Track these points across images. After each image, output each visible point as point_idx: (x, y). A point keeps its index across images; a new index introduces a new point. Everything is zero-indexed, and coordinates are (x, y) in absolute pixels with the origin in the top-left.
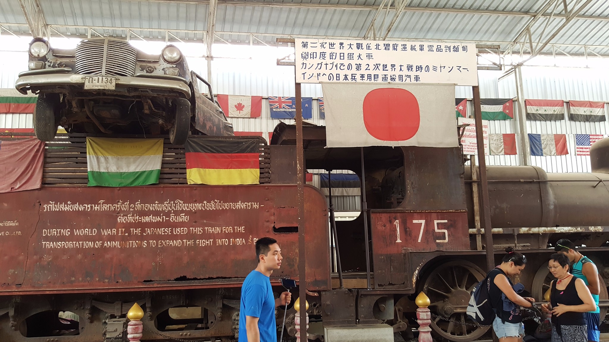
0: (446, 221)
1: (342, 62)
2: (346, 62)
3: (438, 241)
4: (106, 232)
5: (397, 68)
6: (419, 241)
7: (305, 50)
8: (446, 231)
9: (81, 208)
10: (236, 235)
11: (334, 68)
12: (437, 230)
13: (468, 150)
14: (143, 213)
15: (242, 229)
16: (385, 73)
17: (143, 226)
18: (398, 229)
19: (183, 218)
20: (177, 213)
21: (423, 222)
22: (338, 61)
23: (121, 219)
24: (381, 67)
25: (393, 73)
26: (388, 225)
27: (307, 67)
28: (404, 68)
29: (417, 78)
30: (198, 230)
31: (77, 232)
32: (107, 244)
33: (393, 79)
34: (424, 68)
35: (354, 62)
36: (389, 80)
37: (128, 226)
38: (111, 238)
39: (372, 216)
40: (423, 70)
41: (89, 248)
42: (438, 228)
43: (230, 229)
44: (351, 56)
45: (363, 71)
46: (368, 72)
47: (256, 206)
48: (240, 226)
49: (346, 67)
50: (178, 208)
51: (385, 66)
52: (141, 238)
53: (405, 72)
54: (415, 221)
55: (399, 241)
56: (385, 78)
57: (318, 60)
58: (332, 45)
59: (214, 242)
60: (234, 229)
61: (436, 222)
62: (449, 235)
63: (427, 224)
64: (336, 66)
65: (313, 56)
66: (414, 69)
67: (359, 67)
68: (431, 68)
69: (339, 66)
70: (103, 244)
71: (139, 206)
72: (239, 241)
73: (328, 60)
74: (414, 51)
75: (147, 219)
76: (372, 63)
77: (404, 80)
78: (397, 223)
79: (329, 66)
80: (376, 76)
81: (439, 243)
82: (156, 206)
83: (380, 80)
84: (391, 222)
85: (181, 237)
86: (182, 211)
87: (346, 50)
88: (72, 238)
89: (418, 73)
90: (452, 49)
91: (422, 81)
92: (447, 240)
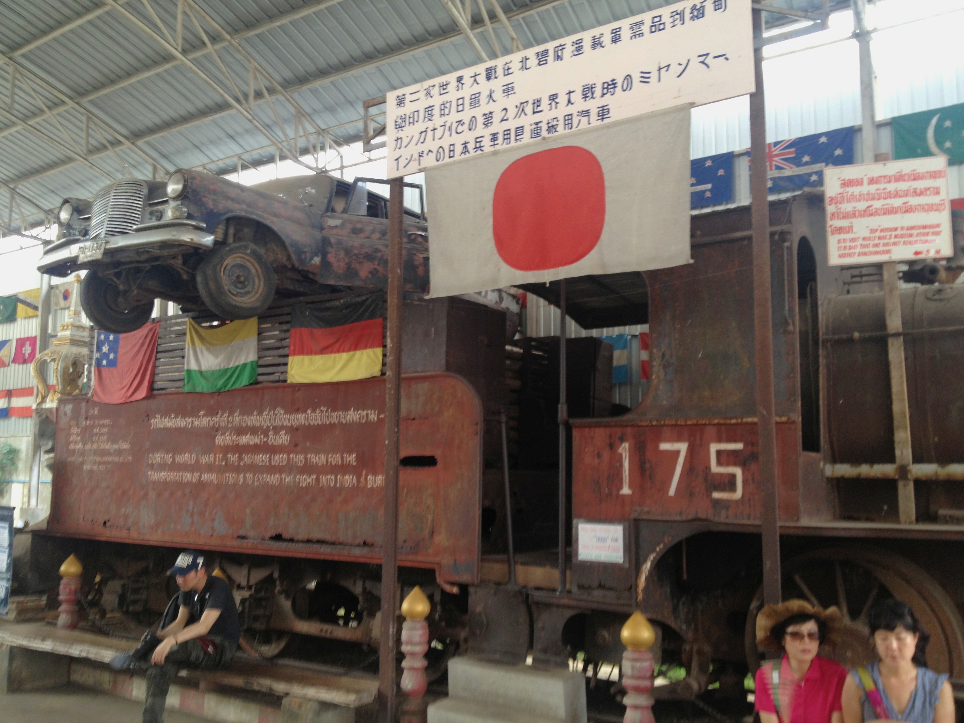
0: (739, 446)
1: (459, 116)
2: (466, 116)
3: (716, 495)
4: (205, 460)
5: (562, 99)
6: (672, 492)
7: (401, 111)
8: (738, 472)
9: (183, 424)
10: (344, 469)
11: (447, 133)
12: (715, 468)
13: (866, 250)
14: (240, 431)
15: (352, 458)
16: (537, 118)
17: (240, 450)
18: (626, 464)
19: (283, 439)
20: (277, 430)
21: (683, 447)
22: (453, 117)
23: (219, 440)
24: (529, 109)
25: (554, 113)
26: (606, 455)
27: (404, 144)
28: (577, 97)
29: (603, 112)
30: (299, 459)
31: (179, 459)
32: (206, 477)
33: (552, 128)
34: (619, 85)
35: (478, 112)
36: (544, 133)
37: (226, 449)
38: (210, 468)
39: (575, 433)
40: (618, 90)
41: (189, 484)
42: (719, 463)
43: (336, 459)
44: (475, 100)
45: (497, 127)
46: (506, 125)
47: (373, 417)
48: (350, 452)
49: (466, 127)
50: (278, 423)
51: (537, 103)
52: (237, 469)
53: (580, 104)
54: (664, 446)
55: (626, 490)
56: (536, 132)
57: (421, 126)
58: (444, 86)
59: (318, 479)
60: (342, 458)
61: (714, 448)
62: (745, 482)
63: (691, 451)
64: (450, 129)
65: (412, 119)
66: (598, 91)
67: (488, 118)
68: (636, 78)
69: (454, 126)
70: (200, 477)
71: (237, 419)
72: (349, 480)
73: (438, 121)
74: (599, 50)
75: (245, 440)
76: (512, 102)
77: (575, 123)
78: (624, 449)
79: (439, 133)
80: (520, 130)
81: (717, 502)
82: (253, 420)
83: (526, 138)
84: (612, 447)
85: (279, 469)
86: (283, 427)
87: (467, 92)
88: (174, 467)
89: (608, 100)
90: (687, 16)
91: (615, 115)
92: (738, 494)
